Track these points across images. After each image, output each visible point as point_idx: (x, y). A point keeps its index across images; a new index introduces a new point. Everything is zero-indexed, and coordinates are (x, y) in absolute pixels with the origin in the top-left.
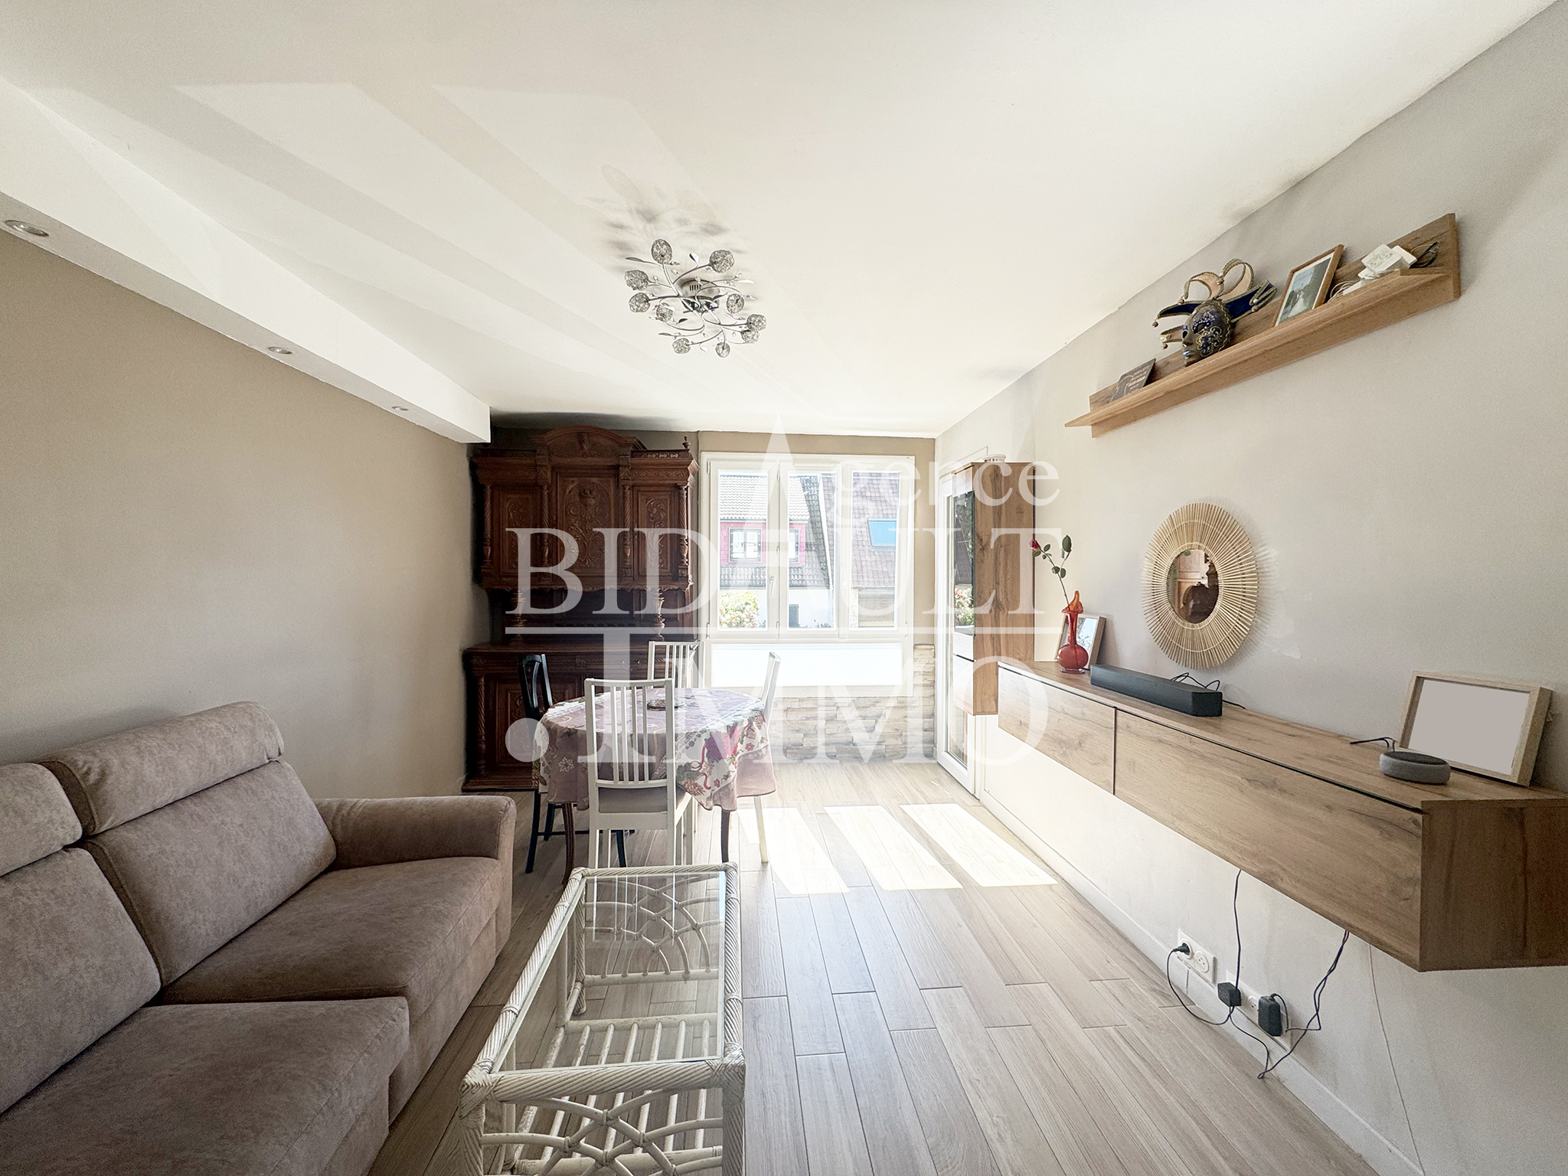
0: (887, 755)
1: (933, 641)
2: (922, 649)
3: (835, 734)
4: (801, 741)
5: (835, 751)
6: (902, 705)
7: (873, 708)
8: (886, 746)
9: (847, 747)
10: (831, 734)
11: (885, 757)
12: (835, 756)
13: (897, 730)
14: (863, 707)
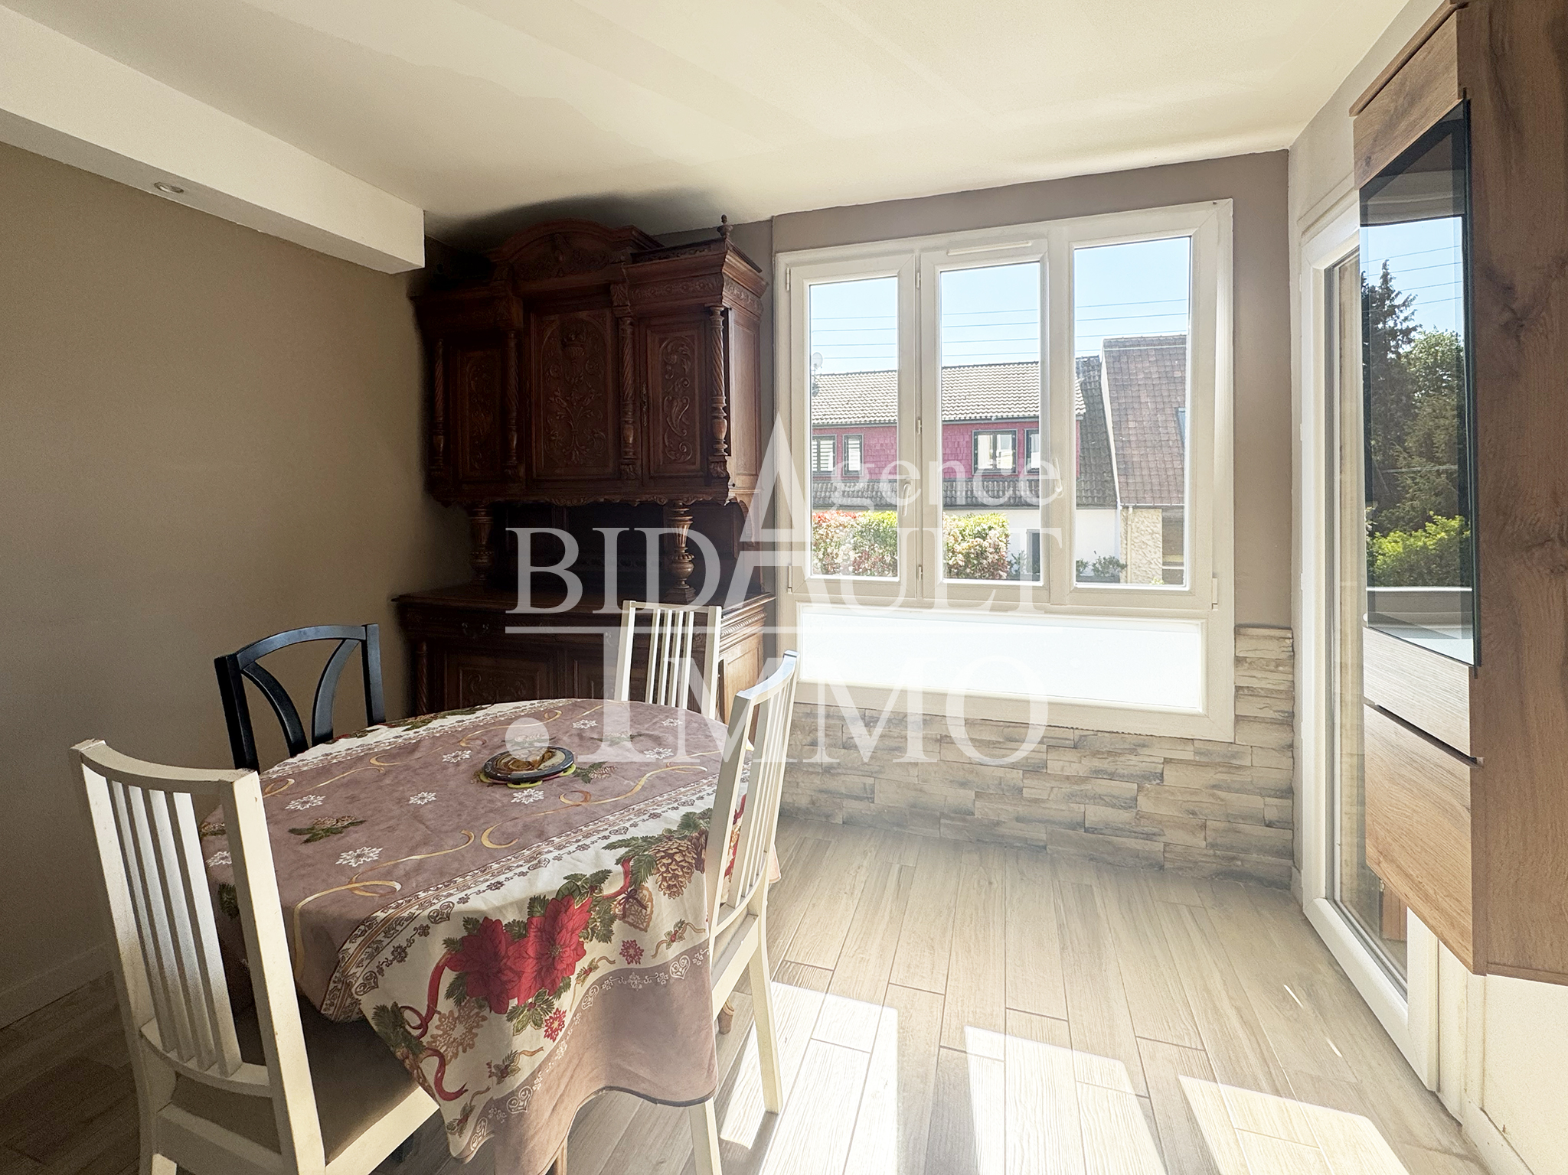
0: (1167, 865)
1: (1290, 619)
2: (1258, 637)
3: (1043, 801)
4: (970, 805)
5: (1044, 836)
6: (1204, 759)
7: (1133, 757)
8: (1166, 845)
9: (1071, 832)
10: (1036, 801)
11: (1162, 867)
12: (1045, 848)
13: (1194, 813)
14: (1109, 752)
